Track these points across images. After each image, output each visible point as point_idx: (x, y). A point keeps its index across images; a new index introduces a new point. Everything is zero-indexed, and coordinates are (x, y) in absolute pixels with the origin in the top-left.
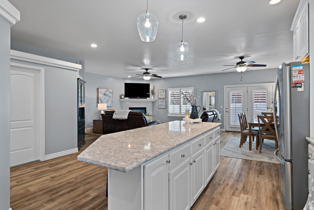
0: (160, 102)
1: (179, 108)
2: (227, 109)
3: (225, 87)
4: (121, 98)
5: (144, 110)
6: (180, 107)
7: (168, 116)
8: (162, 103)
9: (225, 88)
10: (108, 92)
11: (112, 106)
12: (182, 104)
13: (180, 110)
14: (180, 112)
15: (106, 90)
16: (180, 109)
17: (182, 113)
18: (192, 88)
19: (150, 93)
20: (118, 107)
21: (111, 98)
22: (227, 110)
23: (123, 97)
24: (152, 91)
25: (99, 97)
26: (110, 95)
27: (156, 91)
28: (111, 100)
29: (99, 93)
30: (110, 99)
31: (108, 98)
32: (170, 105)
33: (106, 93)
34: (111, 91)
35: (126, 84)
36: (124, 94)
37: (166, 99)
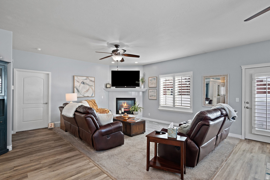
0: (150, 92)
1: (172, 99)
2: (247, 103)
3: (243, 68)
4: (107, 88)
5: (133, 101)
6: (174, 98)
7: (159, 110)
8: (153, 93)
9: (243, 70)
10: (88, 80)
11: (93, 95)
12: (176, 94)
13: (174, 103)
14: (174, 105)
15: (85, 78)
16: (174, 100)
17: (176, 106)
18: (189, 73)
19: (140, 82)
20: (102, 98)
21: (92, 87)
22: (247, 105)
23: (108, 86)
24: (142, 79)
25: (75, 85)
26: (92, 84)
27: (146, 79)
28: (93, 89)
29: (75, 81)
30: (91, 89)
31: (88, 87)
32: (161, 96)
33: (84, 81)
34: (93, 79)
35: (113, 72)
36: (111, 83)
37: (157, 88)
